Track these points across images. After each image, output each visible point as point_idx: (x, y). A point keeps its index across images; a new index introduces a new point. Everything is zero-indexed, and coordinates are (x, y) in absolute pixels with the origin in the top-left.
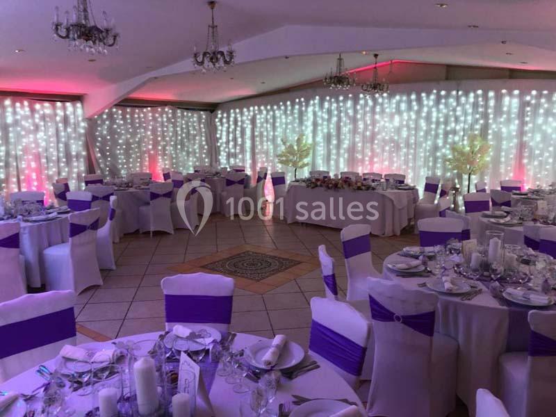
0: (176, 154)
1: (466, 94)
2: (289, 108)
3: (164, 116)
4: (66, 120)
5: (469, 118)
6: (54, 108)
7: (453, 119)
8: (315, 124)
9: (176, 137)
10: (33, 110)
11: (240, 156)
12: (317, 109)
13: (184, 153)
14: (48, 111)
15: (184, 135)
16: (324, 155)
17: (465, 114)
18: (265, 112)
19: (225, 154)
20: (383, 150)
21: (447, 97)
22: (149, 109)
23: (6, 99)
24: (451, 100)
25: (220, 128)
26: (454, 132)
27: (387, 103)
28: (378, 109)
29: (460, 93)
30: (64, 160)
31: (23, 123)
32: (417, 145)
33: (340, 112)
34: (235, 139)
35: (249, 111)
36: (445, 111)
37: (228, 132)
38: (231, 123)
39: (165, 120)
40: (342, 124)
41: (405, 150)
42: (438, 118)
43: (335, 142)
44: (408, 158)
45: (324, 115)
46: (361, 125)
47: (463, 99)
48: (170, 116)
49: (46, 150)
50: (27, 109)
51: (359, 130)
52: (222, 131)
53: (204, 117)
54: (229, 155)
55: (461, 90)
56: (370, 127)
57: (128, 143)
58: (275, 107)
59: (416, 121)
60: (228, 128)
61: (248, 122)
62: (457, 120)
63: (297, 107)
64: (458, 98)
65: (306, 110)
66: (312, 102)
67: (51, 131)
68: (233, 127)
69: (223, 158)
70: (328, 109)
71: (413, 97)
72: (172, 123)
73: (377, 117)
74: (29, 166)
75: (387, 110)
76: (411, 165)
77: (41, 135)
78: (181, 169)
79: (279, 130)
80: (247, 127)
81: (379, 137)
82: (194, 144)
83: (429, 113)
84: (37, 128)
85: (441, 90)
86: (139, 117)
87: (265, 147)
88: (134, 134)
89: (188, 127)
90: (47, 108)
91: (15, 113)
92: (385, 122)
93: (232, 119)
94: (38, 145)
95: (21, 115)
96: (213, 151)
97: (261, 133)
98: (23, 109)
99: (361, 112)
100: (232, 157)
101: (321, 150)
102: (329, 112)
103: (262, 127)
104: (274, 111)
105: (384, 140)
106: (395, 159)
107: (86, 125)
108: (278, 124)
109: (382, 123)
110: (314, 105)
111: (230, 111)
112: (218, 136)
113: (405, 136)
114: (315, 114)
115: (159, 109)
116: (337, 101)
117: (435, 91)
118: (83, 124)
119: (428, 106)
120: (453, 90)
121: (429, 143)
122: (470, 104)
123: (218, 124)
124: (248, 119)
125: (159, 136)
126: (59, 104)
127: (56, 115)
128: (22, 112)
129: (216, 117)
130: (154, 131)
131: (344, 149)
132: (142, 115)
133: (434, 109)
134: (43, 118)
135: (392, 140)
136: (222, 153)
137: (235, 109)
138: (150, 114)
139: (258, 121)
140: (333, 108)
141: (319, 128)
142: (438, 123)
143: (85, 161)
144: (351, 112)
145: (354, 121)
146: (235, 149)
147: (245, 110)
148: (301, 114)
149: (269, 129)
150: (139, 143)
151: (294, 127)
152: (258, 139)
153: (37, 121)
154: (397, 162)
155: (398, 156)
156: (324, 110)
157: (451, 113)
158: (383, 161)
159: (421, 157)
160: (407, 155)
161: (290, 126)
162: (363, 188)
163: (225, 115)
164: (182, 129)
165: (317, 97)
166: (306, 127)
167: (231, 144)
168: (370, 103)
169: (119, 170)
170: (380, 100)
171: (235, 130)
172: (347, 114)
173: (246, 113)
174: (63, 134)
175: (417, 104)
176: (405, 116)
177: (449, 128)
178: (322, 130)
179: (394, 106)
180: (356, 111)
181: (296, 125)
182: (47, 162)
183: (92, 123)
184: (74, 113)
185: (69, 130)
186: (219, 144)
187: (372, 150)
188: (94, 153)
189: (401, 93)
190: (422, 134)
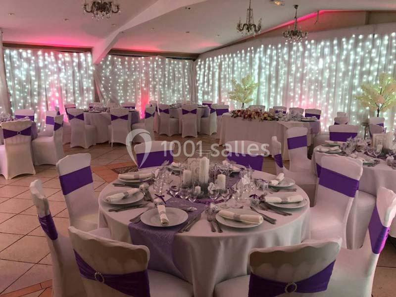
0: (164, 90)
1: (381, 37)
2: (243, 55)
3: (155, 63)
4: (79, 65)
5: (383, 59)
6: (72, 57)
7: (368, 61)
8: (260, 68)
9: (165, 79)
10: (57, 58)
11: (211, 94)
12: (262, 55)
13: (171, 91)
14: (68, 59)
15: (171, 77)
16: (265, 93)
17: (380, 55)
18: (227, 59)
19: (201, 92)
20: (310, 89)
21: (364, 40)
22: (143, 58)
23: (39, 50)
24: (368, 43)
25: (199, 72)
26: (369, 73)
27: (314, 49)
28: (307, 54)
29: (376, 36)
30: (78, 92)
31: (50, 66)
32: (337, 84)
33: (278, 57)
34: (208, 81)
35: (218, 59)
36: (362, 53)
37: (204, 76)
38: (206, 68)
39: (155, 66)
40: (279, 67)
41: (327, 89)
42: (355, 60)
43: (274, 82)
44: (329, 95)
45: (266, 60)
46: (294, 68)
47: (378, 42)
48: (160, 63)
49: (66, 85)
50: (52, 57)
51: (292, 72)
52: (200, 74)
53: (187, 64)
54: (204, 93)
55: (376, 34)
56: (301, 70)
57: (125, 82)
58: (234, 55)
59: (337, 63)
60: (205, 72)
61: (217, 67)
62: (372, 62)
63: (248, 54)
64: (373, 41)
65: (254, 57)
66: (258, 50)
67: (70, 72)
68: (207, 71)
69: (200, 96)
70: (270, 55)
71: (335, 42)
72: (161, 68)
73: (306, 61)
74: (54, 95)
75: (314, 55)
76: (330, 102)
77: (62, 75)
78: (168, 102)
79: (236, 73)
80: (216, 71)
81: (307, 78)
82: (179, 84)
83: (348, 56)
84: (59, 70)
85: (359, 35)
86: (135, 64)
87: (227, 87)
88: (130, 76)
89: (174, 71)
90: (66, 57)
91: (44, 60)
92: (312, 65)
93: (207, 65)
94: (60, 82)
95: (48, 61)
96: (193, 90)
97: (225, 76)
98: (50, 58)
99: (294, 56)
100: (206, 94)
101: (264, 89)
102: (271, 57)
103: (225, 71)
104: (233, 58)
105: (310, 80)
106: (319, 97)
107: (94, 69)
108: (235, 68)
109: (309, 66)
110: (260, 52)
111: (206, 59)
112: (197, 78)
113: (327, 77)
114: (260, 59)
115: (151, 58)
116: (277, 49)
117: (354, 36)
118: (91, 68)
119: (347, 49)
120: (370, 34)
121: (346, 82)
122: (384, 46)
123: (198, 69)
124: (217, 65)
125: (151, 77)
126: (75, 54)
127: (73, 62)
128: (49, 60)
129: (197, 64)
130: (147, 74)
131: (281, 88)
132: (137, 62)
133: (352, 53)
134: (64, 63)
135: (317, 80)
136: (199, 91)
137: (209, 58)
138: (144, 62)
139: (223, 67)
140: (273, 54)
141: (263, 71)
142: (355, 65)
143: (92, 94)
144: (286, 57)
145: (289, 64)
146: (208, 88)
147: (215, 58)
148: (251, 59)
149: (230, 72)
150: (135, 82)
151: (246, 71)
152: (222, 80)
153: (60, 65)
154: (320, 99)
155: (321, 94)
156: (267, 56)
157: (367, 55)
158: (308, 98)
159: (339, 95)
160: (328, 92)
161: (243, 70)
162: (269, 118)
163: (203, 63)
164: (169, 73)
165: (262, 46)
166: (254, 70)
167: (206, 84)
168: (301, 49)
169: (118, 101)
170: (309, 46)
171: (209, 73)
172: (283, 59)
173: (216, 61)
174: (78, 74)
175: (338, 49)
176: (328, 59)
177: (364, 69)
178: (265, 72)
179: (319, 51)
180: (290, 56)
181: (247, 69)
182: (67, 93)
183: (98, 67)
184: (86, 60)
185: (82, 72)
186: (198, 85)
187: (301, 89)
188: (99, 88)
189: (325, 39)
190: (341, 75)
